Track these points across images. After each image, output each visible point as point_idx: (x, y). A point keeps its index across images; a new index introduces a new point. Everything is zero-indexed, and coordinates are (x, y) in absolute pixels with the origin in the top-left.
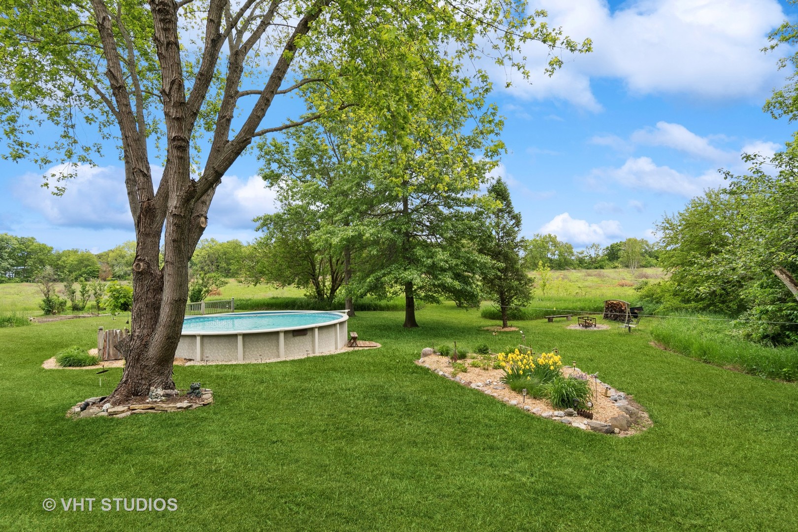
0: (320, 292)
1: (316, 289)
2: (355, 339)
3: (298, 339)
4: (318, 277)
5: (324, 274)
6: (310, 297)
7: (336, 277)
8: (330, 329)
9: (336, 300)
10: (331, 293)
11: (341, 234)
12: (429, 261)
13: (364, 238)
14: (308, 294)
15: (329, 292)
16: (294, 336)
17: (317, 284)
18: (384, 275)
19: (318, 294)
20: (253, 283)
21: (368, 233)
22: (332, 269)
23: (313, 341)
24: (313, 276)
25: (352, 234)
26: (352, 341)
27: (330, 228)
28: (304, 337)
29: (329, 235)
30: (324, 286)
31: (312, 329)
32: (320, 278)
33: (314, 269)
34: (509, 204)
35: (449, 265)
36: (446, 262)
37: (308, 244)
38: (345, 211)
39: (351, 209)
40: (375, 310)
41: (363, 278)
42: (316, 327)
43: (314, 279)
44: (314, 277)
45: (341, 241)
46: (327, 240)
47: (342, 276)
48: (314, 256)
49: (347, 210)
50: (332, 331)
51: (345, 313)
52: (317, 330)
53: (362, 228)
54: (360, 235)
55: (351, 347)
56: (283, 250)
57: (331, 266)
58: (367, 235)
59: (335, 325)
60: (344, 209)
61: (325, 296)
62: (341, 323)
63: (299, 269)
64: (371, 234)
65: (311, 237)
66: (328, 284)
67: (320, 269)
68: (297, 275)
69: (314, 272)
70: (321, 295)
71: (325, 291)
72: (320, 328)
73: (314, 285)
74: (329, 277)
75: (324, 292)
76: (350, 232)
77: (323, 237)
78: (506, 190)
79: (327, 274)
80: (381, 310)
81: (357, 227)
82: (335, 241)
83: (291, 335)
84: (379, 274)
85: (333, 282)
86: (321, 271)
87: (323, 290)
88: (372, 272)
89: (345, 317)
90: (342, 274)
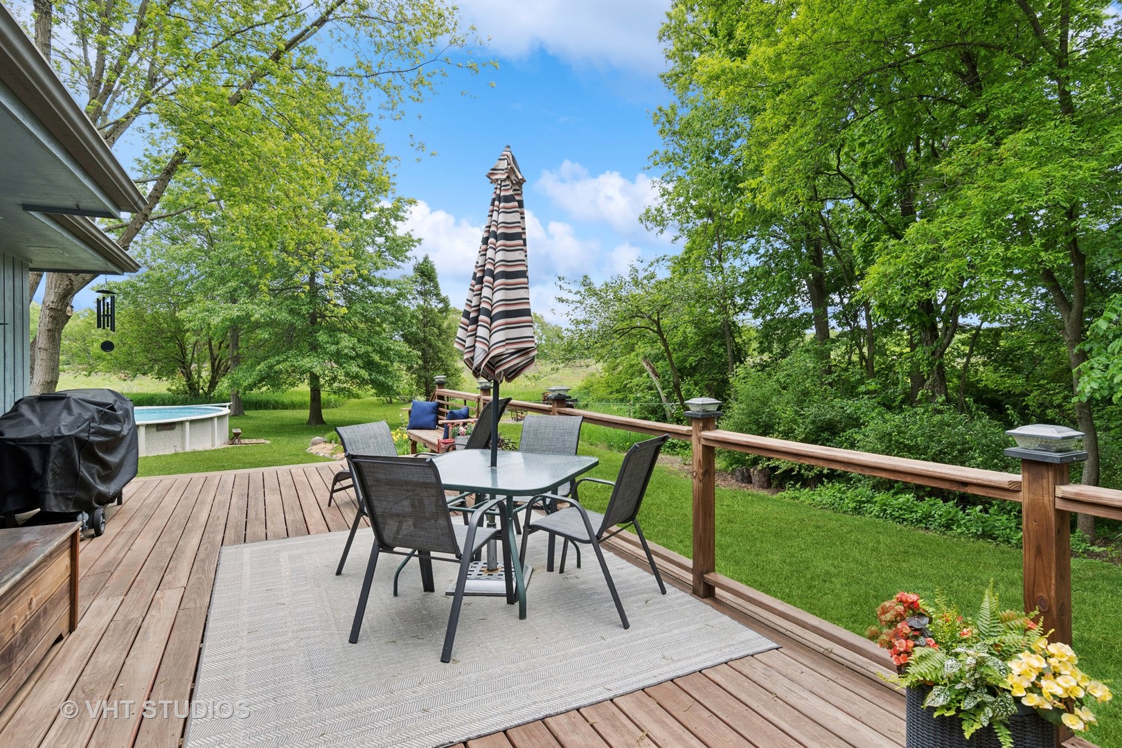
0: (192, 386)
1: (187, 381)
2: (237, 435)
3: (163, 434)
4: (191, 364)
5: (200, 361)
6: (177, 392)
7: (219, 365)
8: (206, 423)
9: (215, 393)
10: (210, 387)
11: (223, 313)
12: (333, 348)
13: (253, 319)
14: (174, 388)
15: (208, 385)
16: (158, 430)
17: (189, 376)
18: (278, 362)
19: (190, 388)
20: (85, 373)
21: (258, 313)
22: (212, 354)
23: (183, 437)
24: (183, 363)
25: (238, 314)
26: (234, 437)
27: (209, 304)
28: (172, 431)
29: (207, 313)
30: (200, 376)
31: (182, 423)
32: (194, 366)
33: (184, 354)
34: (436, 286)
35: (356, 352)
36: (353, 349)
37: (178, 322)
38: (230, 284)
39: (237, 283)
40: (275, 408)
41: (253, 366)
42: (187, 421)
43: (184, 368)
44: (184, 365)
45: (223, 322)
46: (203, 320)
47: (227, 363)
48: (184, 336)
49: (233, 284)
50: (208, 425)
51: (225, 406)
52: (188, 424)
53: (250, 307)
54: (248, 316)
55: (232, 444)
56: (136, 327)
57: (211, 349)
58: (257, 316)
59: (211, 419)
60: (229, 281)
61: (201, 391)
62: (220, 417)
63: (161, 354)
64: (262, 316)
65: (181, 315)
66: (206, 374)
67: (193, 354)
68: (156, 361)
69: (184, 358)
70: (195, 389)
71: (201, 384)
72: (192, 422)
73: (184, 375)
74: (207, 365)
75: (199, 385)
76: (235, 311)
77: (199, 315)
78: (433, 270)
79: (204, 361)
80: (283, 409)
81: (244, 306)
82: (215, 320)
83: (154, 429)
84: (272, 361)
85: (213, 372)
86: (195, 356)
87: (198, 383)
88: (265, 359)
89: (226, 411)
90: (227, 361)
